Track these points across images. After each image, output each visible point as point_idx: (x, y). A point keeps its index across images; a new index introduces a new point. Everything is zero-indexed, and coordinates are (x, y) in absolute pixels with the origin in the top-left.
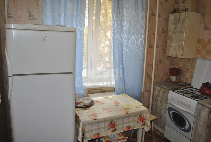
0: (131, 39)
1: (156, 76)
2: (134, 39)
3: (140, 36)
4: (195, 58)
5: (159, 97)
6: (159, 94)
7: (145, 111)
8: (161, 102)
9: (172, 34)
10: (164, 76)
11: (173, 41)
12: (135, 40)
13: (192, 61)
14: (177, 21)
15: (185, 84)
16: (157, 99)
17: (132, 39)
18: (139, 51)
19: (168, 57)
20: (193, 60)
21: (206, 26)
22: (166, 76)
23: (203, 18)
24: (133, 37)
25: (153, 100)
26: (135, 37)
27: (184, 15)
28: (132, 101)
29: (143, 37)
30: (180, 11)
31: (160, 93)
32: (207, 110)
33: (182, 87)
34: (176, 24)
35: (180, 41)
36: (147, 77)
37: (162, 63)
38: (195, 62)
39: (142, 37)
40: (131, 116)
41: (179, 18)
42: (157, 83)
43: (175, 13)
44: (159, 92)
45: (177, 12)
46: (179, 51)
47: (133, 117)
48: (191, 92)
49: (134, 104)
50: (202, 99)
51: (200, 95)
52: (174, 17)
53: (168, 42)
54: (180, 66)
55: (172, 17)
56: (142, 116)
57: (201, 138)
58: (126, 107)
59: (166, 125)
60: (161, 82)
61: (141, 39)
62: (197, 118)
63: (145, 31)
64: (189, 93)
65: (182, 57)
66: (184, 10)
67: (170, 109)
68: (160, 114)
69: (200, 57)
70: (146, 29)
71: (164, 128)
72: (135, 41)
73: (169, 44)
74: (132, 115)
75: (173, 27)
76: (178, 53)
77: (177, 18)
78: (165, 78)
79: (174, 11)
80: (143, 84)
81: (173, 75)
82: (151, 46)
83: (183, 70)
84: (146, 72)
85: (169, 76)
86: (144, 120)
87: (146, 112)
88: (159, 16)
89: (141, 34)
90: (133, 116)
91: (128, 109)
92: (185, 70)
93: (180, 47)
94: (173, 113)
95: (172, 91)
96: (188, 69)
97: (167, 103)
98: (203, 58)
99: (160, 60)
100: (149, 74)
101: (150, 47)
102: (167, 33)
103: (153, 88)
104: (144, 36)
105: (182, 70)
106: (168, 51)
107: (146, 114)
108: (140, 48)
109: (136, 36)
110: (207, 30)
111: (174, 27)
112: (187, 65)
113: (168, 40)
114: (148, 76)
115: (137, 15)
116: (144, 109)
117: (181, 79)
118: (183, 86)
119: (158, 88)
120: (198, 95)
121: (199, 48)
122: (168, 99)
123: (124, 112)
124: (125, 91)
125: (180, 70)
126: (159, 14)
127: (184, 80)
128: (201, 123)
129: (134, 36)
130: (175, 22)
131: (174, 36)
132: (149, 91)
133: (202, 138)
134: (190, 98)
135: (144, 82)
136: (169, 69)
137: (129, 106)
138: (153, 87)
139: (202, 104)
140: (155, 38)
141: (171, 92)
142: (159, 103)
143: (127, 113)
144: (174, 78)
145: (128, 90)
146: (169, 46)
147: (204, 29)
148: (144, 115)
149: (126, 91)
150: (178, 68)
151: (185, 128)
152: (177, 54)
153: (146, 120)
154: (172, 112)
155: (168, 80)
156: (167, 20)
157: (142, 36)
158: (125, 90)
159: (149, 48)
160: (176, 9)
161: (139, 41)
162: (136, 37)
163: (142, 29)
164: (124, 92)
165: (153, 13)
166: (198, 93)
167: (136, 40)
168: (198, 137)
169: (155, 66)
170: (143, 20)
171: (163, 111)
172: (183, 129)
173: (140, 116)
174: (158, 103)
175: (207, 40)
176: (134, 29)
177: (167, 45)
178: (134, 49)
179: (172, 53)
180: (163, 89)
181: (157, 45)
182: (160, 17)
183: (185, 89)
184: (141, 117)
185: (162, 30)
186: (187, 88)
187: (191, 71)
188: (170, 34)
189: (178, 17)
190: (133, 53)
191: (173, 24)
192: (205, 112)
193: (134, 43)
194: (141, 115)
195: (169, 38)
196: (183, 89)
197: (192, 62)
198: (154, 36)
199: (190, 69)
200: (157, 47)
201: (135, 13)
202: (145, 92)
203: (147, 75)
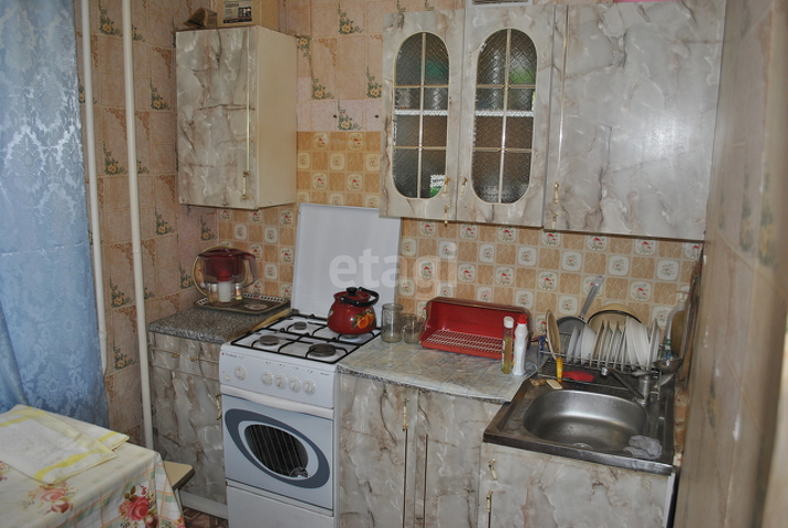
0: (17, 138)
1: (151, 295)
2: (33, 137)
3: (58, 121)
4: (291, 205)
5: (178, 377)
6: (177, 365)
7: (146, 464)
8: (191, 395)
9: (194, 113)
10: (182, 287)
11: (203, 143)
12: (39, 144)
13: (283, 214)
14: (211, 62)
15: (270, 304)
16: (172, 386)
17: (23, 139)
18: (64, 192)
19: (189, 210)
20: (285, 211)
21: (318, 85)
22: (190, 285)
23: (305, 55)
24: (26, 129)
25: (153, 394)
26: (35, 130)
27: (241, 40)
28: (74, 434)
29: (76, 128)
30: (220, 23)
31: (181, 362)
32: (372, 390)
33: (261, 318)
34: (209, 72)
35: (234, 141)
36: (114, 305)
37: (169, 234)
38: (292, 219)
39: (72, 128)
40: (87, 513)
41: (221, 49)
42: (161, 322)
43: (199, 29)
44: (176, 356)
45: (205, 24)
46: (232, 180)
47: (96, 513)
48: (301, 336)
49: (83, 448)
50: (347, 354)
51: (334, 340)
52: (198, 43)
53: (185, 148)
54: (237, 237)
55: (189, 44)
56: (139, 493)
57: (366, 490)
58: (49, 478)
59: (230, 482)
60: (176, 315)
61: (67, 135)
62: (342, 427)
63: (82, 101)
64: (296, 337)
65: (249, 205)
66: (234, 20)
67: (234, 417)
68: (193, 445)
69: (307, 198)
70: (81, 90)
71: (224, 494)
72: (35, 147)
73: (190, 155)
74: (93, 506)
75: (199, 84)
76: (230, 190)
77: (213, 50)
78: (186, 294)
79: (196, 22)
80: (102, 336)
81: (220, 279)
82: (112, 167)
83: (251, 252)
84: (109, 283)
85: (203, 285)
86: (149, 506)
87: (152, 466)
88: (135, 38)
89: (62, 114)
90: (98, 507)
91: (63, 483)
92: (261, 251)
93: (234, 164)
94: (249, 430)
95: (233, 344)
96: (270, 249)
97: (218, 396)
98: (321, 200)
99: (159, 225)
100: (120, 289)
101: (107, 172)
102: (175, 109)
103: (149, 347)
104: (79, 126)
105: (249, 254)
106: (189, 183)
107: (153, 477)
108: (69, 180)
109: (38, 122)
110: (323, 98)
111: (203, 86)
112: (266, 234)
113: (181, 140)
114: (119, 300)
115: (34, 23)
116: (141, 461)
117: (251, 289)
118: (266, 314)
119: (168, 342)
120: (328, 340)
121: (300, 166)
122: (222, 377)
123: (48, 505)
124: (22, 389)
125: (244, 255)
126: (133, 28)
127: (262, 291)
128: (360, 440)
129: (29, 124)
130: (206, 67)
131: (208, 120)
132: (131, 361)
133: (371, 490)
134: (306, 358)
135: (102, 327)
136: (200, 255)
137: (64, 465)
138: (148, 341)
139: (352, 373)
140: (125, 131)
141: (226, 348)
142: (183, 404)
143: (64, 508)
144: (224, 291)
145: (35, 381)
146: (191, 165)
147: (314, 97)
148: (146, 485)
149: (26, 389)
150: (231, 246)
151: (306, 475)
152: (225, 194)
153: (159, 502)
154: (243, 426)
155: (201, 302)
156: (169, 56)
157: (69, 123)
158: (21, 386)
159: (105, 177)
160: (201, 13)
161: (59, 148)
162: (42, 127)
163: (66, 93)
164: (21, 398)
165: (108, 21)
166: (328, 333)
167: (44, 144)
168: (355, 493)
169: (142, 253)
170: (68, 49)
171: (205, 430)
172: (300, 478)
173: (127, 497)
174: (178, 402)
175: (325, 137)
176: (29, 93)
177: (181, 160)
178: (37, 186)
179: (204, 190)
180: (192, 345)
181: (138, 162)
182: (140, 42)
183: (278, 326)
184: (133, 500)
185: (154, 99)
186: (281, 319)
187: (282, 255)
188: (187, 112)
189: (215, 44)
190: (37, 203)
191: (196, 72)
192: (366, 399)
193: (33, 158)
194: (133, 491)
195: (186, 130)
196: (268, 328)
197: (282, 218)
198: (124, 125)
199: (279, 245)
200: (140, 171)
201: (25, 13)
202: (115, 371)
203: (114, 297)
